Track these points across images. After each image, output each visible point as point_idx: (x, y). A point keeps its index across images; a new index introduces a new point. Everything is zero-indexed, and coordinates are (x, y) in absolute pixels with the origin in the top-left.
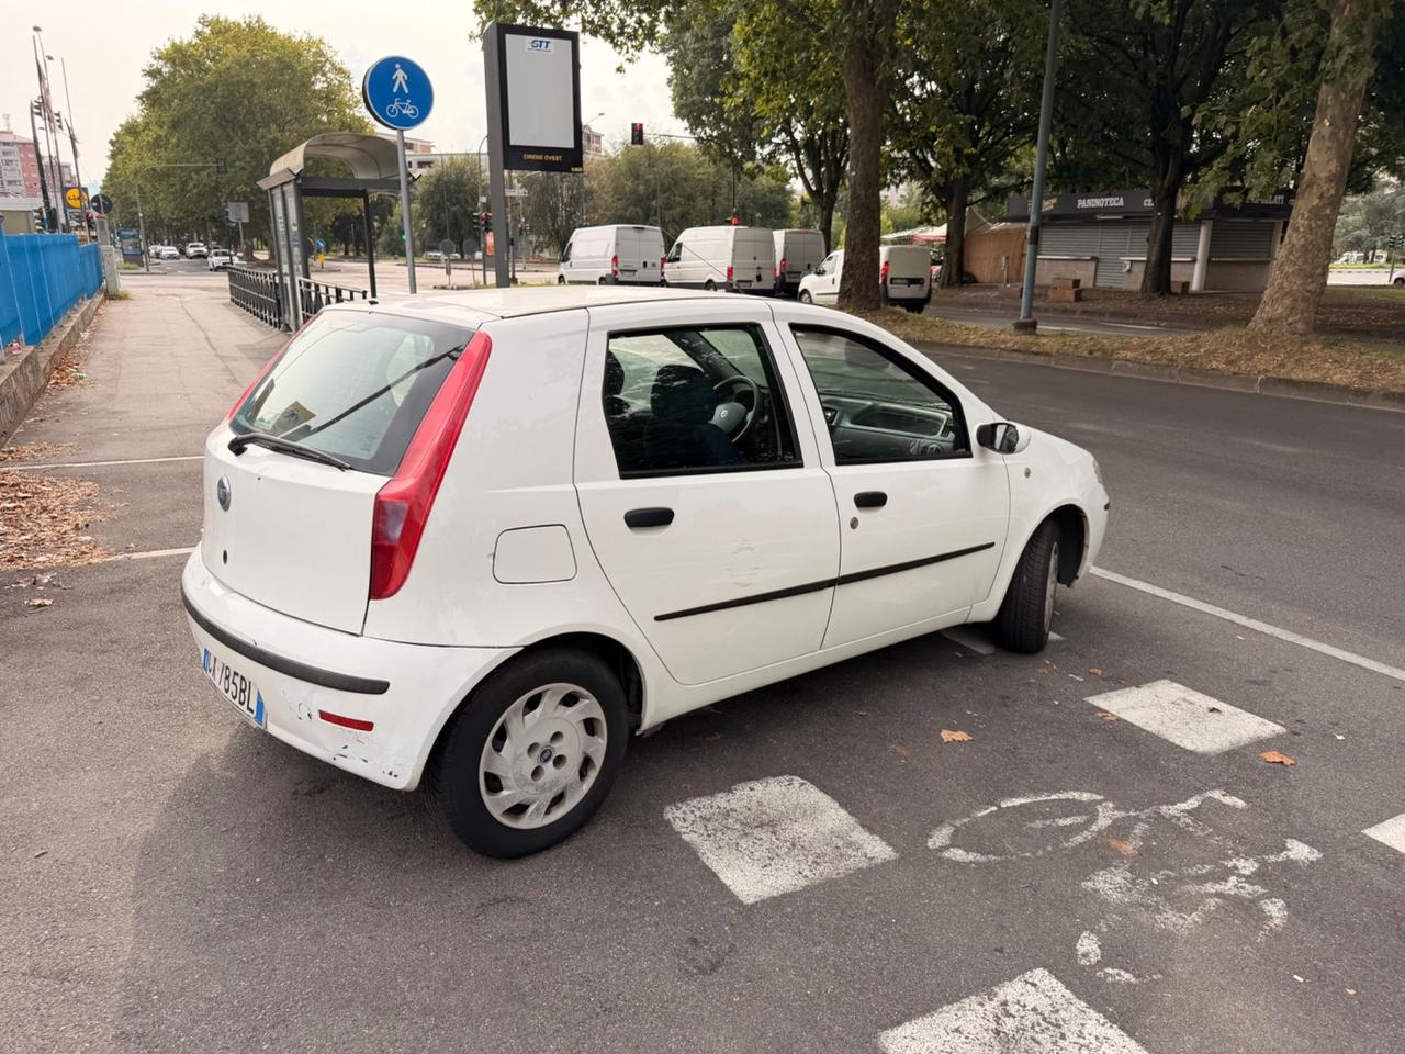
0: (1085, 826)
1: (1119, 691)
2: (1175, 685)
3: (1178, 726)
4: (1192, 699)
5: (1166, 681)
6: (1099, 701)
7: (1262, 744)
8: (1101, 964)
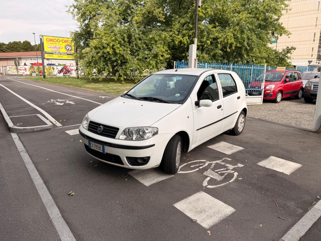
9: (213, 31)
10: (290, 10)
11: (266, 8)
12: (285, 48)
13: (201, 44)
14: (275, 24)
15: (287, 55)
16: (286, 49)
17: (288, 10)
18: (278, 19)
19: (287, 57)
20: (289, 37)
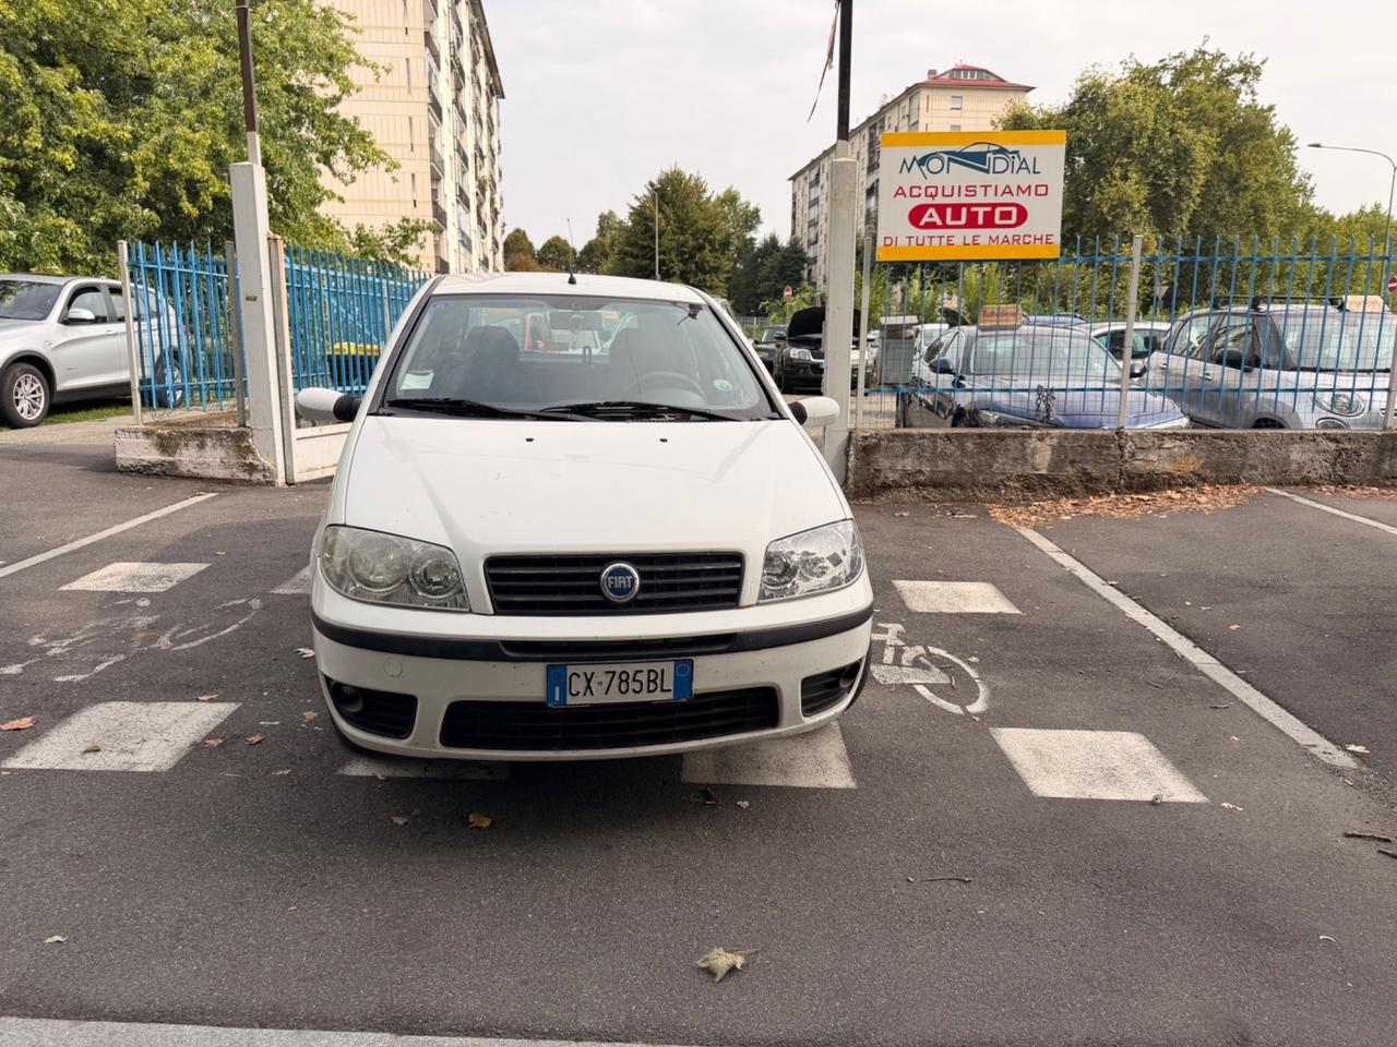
0: (174, 635)
1: (211, 728)
2: (150, 768)
3: (129, 719)
4: (123, 758)
5: (165, 768)
6: (226, 708)
7: (34, 735)
8: (134, 601)
9: (78, 105)
10: (388, 71)
11: (290, 41)
12: (395, 222)
13: (12, 162)
14: (331, 121)
15: (402, 252)
16: (400, 226)
17: (382, 72)
18: (335, 101)
19: (404, 257)
20: (395, 180)
